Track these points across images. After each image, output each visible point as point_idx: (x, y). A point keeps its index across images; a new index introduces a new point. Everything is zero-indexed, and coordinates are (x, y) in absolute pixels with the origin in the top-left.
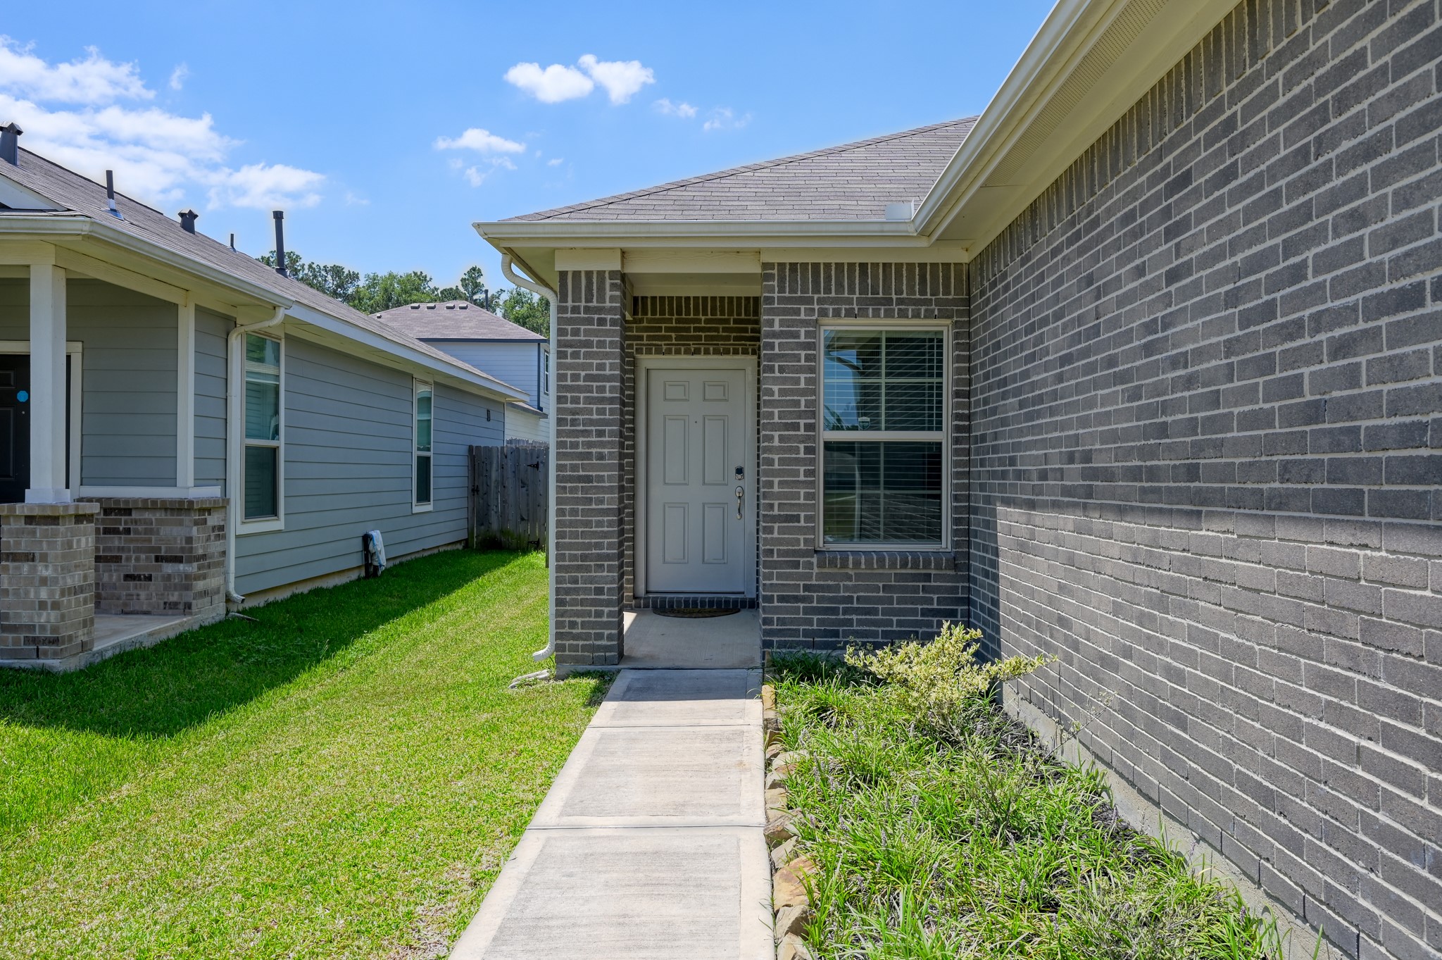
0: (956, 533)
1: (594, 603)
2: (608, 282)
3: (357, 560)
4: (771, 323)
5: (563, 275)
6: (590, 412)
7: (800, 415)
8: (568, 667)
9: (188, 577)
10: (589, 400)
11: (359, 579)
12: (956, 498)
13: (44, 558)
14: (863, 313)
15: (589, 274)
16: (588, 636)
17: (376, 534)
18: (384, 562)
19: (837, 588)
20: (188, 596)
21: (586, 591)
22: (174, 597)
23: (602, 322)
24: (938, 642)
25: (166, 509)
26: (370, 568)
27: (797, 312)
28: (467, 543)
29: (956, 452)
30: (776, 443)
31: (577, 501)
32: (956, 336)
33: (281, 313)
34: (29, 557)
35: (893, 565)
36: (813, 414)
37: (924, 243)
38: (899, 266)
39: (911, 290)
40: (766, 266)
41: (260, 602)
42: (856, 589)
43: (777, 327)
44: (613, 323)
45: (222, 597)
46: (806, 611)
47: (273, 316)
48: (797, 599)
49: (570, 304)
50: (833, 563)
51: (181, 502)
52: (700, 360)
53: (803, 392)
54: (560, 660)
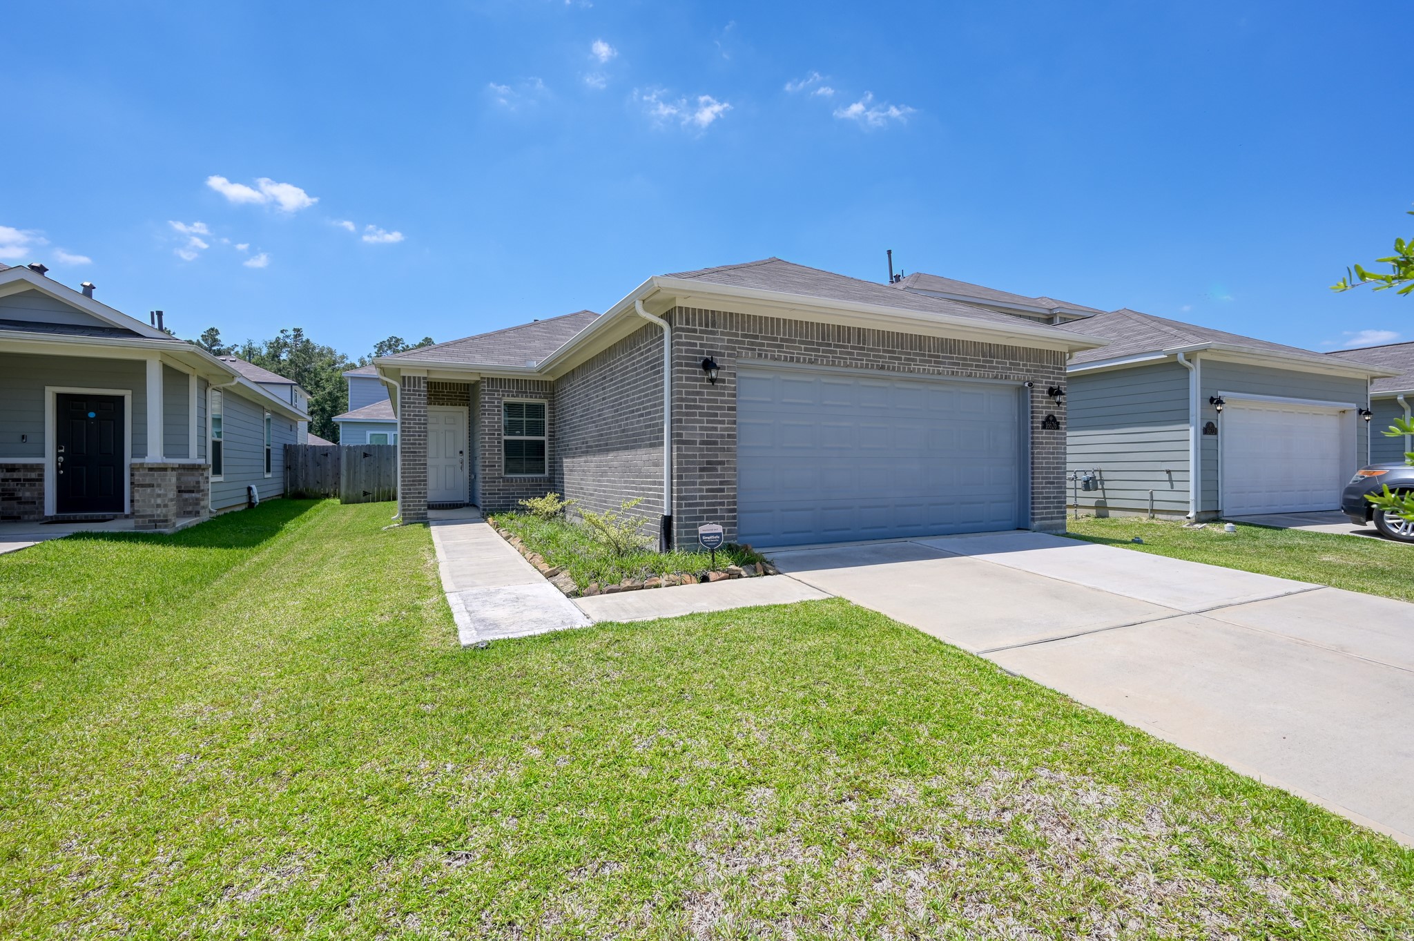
0: (550, 470)
1: (418, 497)
2: (422, 381)
3: (245, 500)
4: (485, 398)
5: (404, 377)
6: (415, 428)
7: (496, 430)
8: (407, 521)
9: (197, 499)
10: (414, 424)
11: (246, 509)
12: (550, 459)
13: (159, 486)
14: (517, 396)
15: (414, 378)
16: (415, 510)
17: (253, 487)
18: (258, 501)
19: (509, 490)
20: (198, 508)
21: (415, 493)
22: (190, 509)
23: (420, 395)
24: (546, 498)
25: (184, 469)
26: (251, 505)
27: (494, 395)
28: (283, 496)
29: (550, 444)
30: (487, 440)
31: (411, 460)
32: (549, 405)
33: (237, 380)
34: (151, 486)
35: (529, 481)
36: (500, 430)
37: (539, 374)
38: (530, 381)
39: (534, 389)
40: (482, 378)
41: (221, 513)
42: (516, 490)
43: (487, 400)
44: (424, 396)
45: (207, 511)
46: (498, 498)
47: (233, 381)
48: (495, 494)
49: (407, 388)
50: (508, 481)
51: (194, 465)
52: (444, 408)
53: (496, 423)
54: (403, 519)
